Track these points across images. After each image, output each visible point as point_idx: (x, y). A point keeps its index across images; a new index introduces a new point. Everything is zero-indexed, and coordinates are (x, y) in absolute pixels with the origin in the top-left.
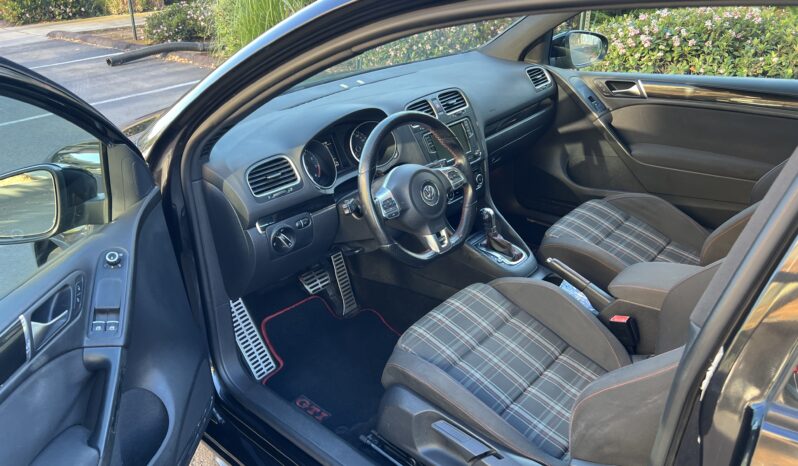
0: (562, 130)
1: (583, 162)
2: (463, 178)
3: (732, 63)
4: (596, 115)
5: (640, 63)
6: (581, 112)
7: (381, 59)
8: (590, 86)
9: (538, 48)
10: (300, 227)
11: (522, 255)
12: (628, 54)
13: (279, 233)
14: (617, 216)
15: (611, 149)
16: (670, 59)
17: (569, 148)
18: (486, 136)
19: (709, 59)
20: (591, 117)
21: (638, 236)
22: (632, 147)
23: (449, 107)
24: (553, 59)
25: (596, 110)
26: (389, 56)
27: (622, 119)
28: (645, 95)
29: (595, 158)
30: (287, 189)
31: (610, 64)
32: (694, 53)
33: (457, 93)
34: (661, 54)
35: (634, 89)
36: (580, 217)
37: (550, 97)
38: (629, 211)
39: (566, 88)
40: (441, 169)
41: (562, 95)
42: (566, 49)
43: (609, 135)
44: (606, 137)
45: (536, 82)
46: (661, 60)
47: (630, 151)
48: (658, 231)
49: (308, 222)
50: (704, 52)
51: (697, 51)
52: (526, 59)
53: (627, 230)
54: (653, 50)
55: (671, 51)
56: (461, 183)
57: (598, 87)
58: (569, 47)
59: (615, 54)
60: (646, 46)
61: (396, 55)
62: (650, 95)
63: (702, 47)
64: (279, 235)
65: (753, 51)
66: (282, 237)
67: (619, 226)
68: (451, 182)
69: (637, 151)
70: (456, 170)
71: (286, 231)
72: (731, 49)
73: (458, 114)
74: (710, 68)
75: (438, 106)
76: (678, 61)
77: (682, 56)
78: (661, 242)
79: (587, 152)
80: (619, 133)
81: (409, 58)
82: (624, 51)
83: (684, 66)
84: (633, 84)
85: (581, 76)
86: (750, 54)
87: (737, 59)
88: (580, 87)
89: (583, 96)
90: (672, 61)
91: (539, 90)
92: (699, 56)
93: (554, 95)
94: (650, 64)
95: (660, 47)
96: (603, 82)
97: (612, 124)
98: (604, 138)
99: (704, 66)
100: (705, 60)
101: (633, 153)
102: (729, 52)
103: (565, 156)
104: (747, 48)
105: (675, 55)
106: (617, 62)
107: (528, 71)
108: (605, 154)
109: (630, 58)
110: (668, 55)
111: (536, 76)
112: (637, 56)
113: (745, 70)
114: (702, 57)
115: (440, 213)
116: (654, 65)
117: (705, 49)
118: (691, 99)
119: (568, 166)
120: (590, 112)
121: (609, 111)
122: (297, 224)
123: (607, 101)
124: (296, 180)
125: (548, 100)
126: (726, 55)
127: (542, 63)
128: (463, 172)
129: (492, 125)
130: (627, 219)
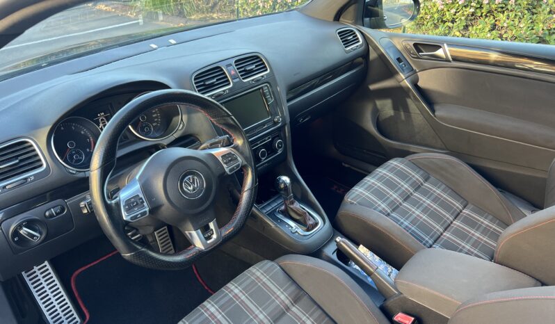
0: (372, 87)
1: (391, 116)
2: (240, 160)
3: (531, 19)
4: (402, 76)
5: (455, 17)
6: (390, 73)
7: (253, 9)
8: (399, 47)
9: (351, 9)
10: (52, 216)
11: (317, 224)
12: (445, 9)
13: (20, 226)
14: (417, 177)
15: (416, 107)
16: (480, 15)
17: (379, 103)
18: (288, 101)
19: (512, 15)
20: (398, 77)
21: (436, 200)
22: (437, 107)
23: (248, 73)
24: (367, 20)
25: (403, 71)
26: (259, 7)
27: (427, 80)
28: (450, 59)
29: (402, 113)
30: (26, 179)
31: (431, 18)
32: (499, 10)
33: (258, 57)
34: (472, 10)
35: (440, 52)
36: (392, 170)
37: (361, 57)
38: (429, 171)
39: (376, 48)
40: (215, 152)
41: (373, 55)
42: (379, 10)
43: (414, 96)
44: (412, 97)
45: (347, 43)
46: (472, 15)
47: (433, 111)
48: (456, 194)
49: (63, 210)
50: (507, 9)
51: (502, 8)
52: (341, 19)
53: (426, 193)
54: (466, 7)
55: (481, 7)
56: (238, 166)
57: (406, 48)
58: (382, 9)
59: (435, 9)
60: (460, 3)
61: (264, 7)
62: (455, 59)
63: (506, 5)
64: (21, 228)
65: (548, 9)
66: (24, 231)
67: (418, 187)
68: (225, 166)
69: (440, 112)
70: (234, 151)
71: (30, 224)
72: (530, 7)
73: (257, 80)
74: (512, 22)
75: (233, 72)
76: (486, 16)
77: (490, 12)
78: (458, 205)
79: (395, 108)
80: (424, 94)
81: (274, 9)
82: (442, 7)
83: (490, 20)
84: (439, 47)
85: (391, 36)
86: (546, 12)
87: (535, 16)
88: (389, 48)
89: (391, 57)
90: (481, 16)
91: (349, 51)
92: (504, 12)
93: (366, 54)
94: (463, 18)
95: (472, 4)
96: (412, 43)
97: (419, 84)
98: (410, 98)
99: (507, 21)
100: (508, 16)
101: (436, 114)
102: (528, 9)
103: (376, 111)
104: (544, 6)
105: (484, 11)
106: (436, 16)
107: (339, 33)
108: (411, 110)
109: (447, 13)
110: (478, 10)
111: (347, 38)
112: (453, 11)
113: (541, 25)
114: (506, 13)
115: (208, 203)
116: (466, 19)
117: (509, 7)
118: (495, 64)
119: (378, 119)
120: (397, 73)
121: (416, 72)
122: (47, 214)
123: (414, 62)
124: (41, 165)
125: (360, 59)
126: (526, 12)
127: (355, 23)
128: (242, 153)
129: (296, 88)
130: (426, 180)
